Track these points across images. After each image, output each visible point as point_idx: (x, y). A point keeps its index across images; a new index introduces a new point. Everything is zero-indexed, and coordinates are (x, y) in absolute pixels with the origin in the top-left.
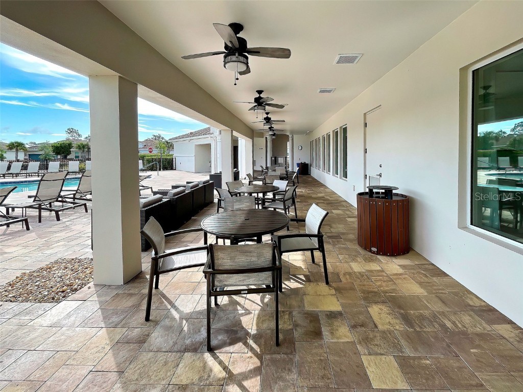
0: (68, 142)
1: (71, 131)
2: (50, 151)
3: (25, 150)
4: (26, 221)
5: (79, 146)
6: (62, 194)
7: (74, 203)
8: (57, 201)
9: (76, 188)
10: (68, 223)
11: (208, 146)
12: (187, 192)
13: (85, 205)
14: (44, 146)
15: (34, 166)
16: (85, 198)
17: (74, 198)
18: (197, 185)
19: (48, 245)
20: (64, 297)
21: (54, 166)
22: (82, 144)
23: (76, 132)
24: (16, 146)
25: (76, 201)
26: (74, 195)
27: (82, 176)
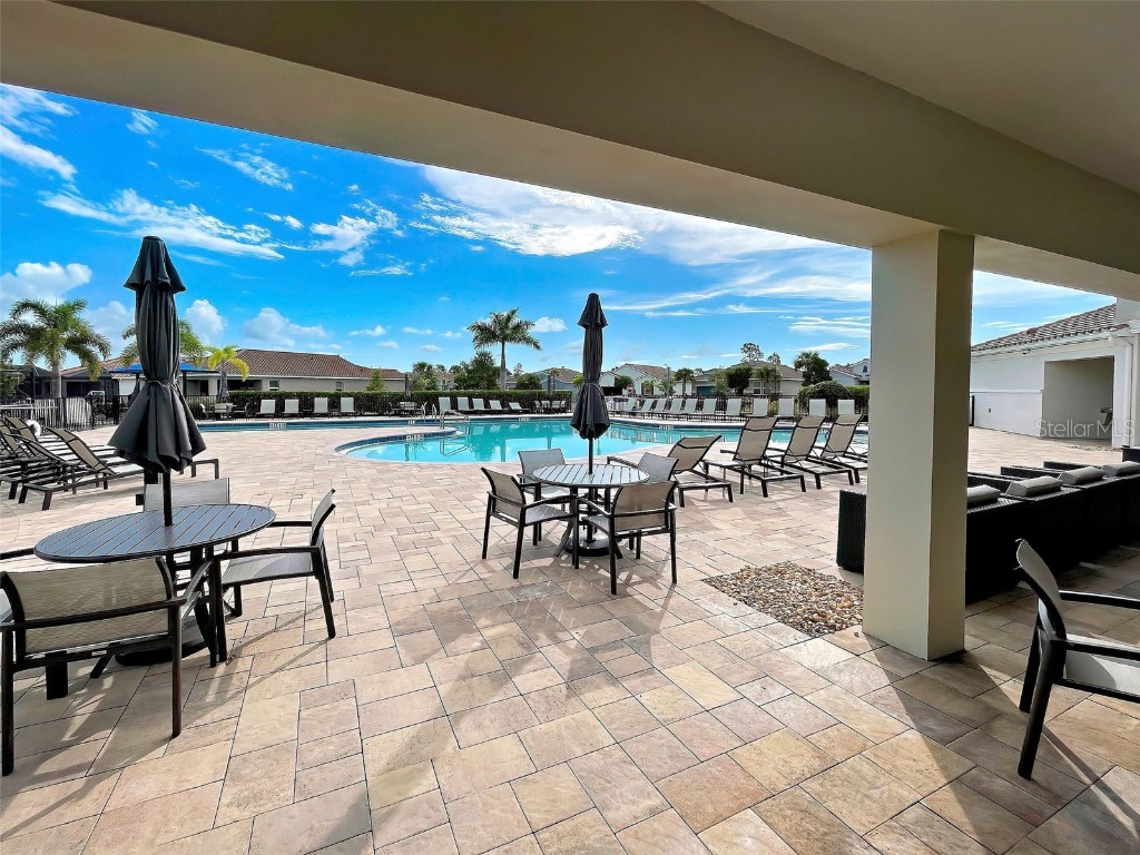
0: (746, 366)
1: (748, 348)
2: (724, 381)
3: (693, 381)
4: (729, 487)
5: (761, 373)
6: (768, 453)
7: (782, 472)
8: (760, 464)
9: (784, 446)
10: (781, 504)
11: (1106, 364)
12: (1066, 491)
13: (802, 477)
14: (714, 374)
15: (710, 404)
16: (797, 464)
17: (783, 463)
18: (1098, 478)
19: (764, 533)
20: (817, 631)
21: (734, 404)
22: (766, 369)
23: (757, 350)
24: (684, 375)
25: (785, 468)
26: (783, 457)
27: (797, 426)
